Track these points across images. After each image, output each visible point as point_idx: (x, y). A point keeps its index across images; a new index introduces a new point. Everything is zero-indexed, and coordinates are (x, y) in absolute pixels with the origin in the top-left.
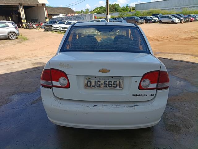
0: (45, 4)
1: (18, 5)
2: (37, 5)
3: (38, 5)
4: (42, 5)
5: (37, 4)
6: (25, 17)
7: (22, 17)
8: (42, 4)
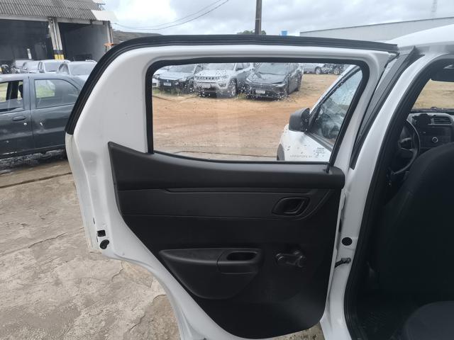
0: (109, 22)
1: (46, 20)
2: (91, 24)
3: (93, 23)
4: (102, 23)
5: (91, 21)
6: (61, 49)
7: (54, 49)
8: (104, 22)
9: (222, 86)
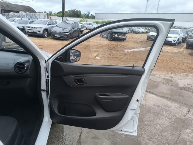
9: (39, 32)
